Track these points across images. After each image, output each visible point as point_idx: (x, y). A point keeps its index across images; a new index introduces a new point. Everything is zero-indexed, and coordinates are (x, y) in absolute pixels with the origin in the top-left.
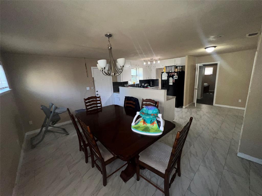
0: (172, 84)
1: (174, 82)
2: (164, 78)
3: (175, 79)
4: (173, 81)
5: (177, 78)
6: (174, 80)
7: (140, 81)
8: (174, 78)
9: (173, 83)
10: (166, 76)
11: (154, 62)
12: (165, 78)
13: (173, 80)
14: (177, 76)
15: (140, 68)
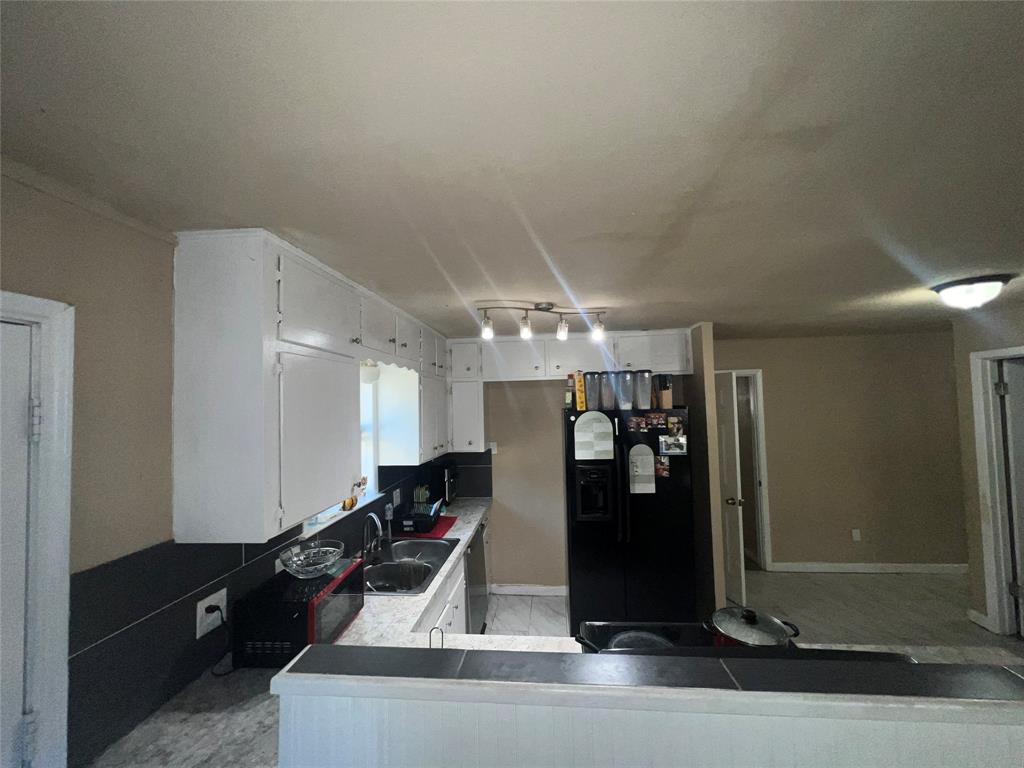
0: (650, 488)
1: (665, 474)
2: (588, 445)
3: (672, 458)
4: (656, 470)
5: (682, 449)
6: (665, 460)
7: (389, 476)
8: (664, 450)
9: (659, 480)
10: (601, 436)
11: (562, 334)
12: (597, 448)
13: (657, 462)
14: (683, 440)
15: (388, 363)
